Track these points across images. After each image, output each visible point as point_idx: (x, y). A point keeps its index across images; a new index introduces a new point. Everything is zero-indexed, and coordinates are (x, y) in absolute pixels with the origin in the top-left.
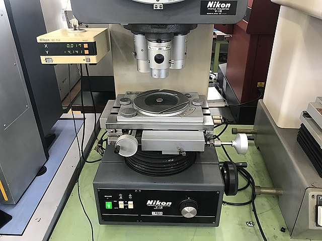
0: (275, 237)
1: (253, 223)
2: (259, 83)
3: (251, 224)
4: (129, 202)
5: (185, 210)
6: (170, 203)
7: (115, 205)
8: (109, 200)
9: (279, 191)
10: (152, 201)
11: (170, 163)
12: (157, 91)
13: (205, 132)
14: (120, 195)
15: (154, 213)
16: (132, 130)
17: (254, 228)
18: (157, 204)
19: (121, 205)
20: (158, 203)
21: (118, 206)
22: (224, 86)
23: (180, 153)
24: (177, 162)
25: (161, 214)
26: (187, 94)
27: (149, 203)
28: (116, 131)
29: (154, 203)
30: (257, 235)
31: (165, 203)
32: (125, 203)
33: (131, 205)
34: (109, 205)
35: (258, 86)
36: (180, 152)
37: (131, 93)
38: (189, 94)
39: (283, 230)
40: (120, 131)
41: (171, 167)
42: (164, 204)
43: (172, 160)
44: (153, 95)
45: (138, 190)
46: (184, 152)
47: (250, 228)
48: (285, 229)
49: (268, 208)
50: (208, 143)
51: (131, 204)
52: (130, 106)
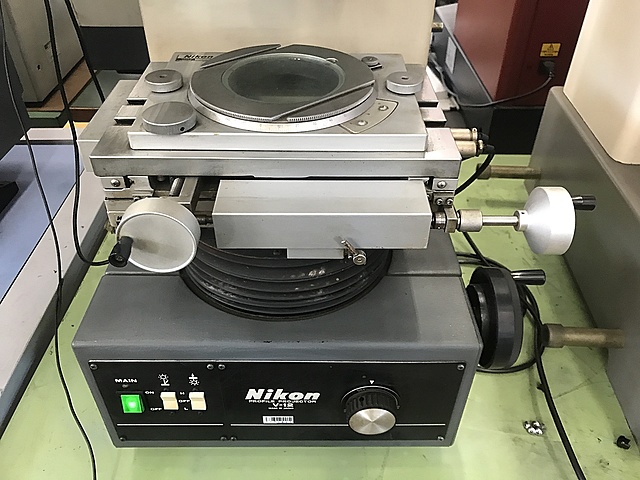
0: (603, 464)
1: (542, 424)
2: (545, 47)
3: (536, 428)
4: (192, 395)
5: (360, 417)
6: (316, 396)
7: (151, 402)
8: (131, 390)
9: (615, 339)
10: (261, 391)
11: (313, 280)
12: (273, 48)
13: (429, 185)
14: (163, 377)
15: (268, 420)
16: (182, 178)
17: (546, 438)
18: (276, 397)
19: (170, 401)
20: (280, 394)
21: (160, 403)
22: (450, 61)
23: (346, 256)
24: (335, 276)
25: (289, 420)
26: (368, 58)
27: (253, 395)
28: (128, 183)
29: (268, 396)
30: (555, 460)
31: (300, 395)
32: (178, 397)
33: (198, 401)
34: (132, 404)
35: (542, 54)
36: (346, 252)
37: (188, 57)
38: (374, 59)
39: (622, 442)
40: (142, 183)
41: (318, 290)
42: (297, 397)
43: (322, 272)
44: (259, 62)
45: (216, 364)
46: (358, 250)
47: (533, 438)
48: (627, 441)
49: (578, 380)
50: (440, 220)
51: (198, 399)
52: (179, 97)
